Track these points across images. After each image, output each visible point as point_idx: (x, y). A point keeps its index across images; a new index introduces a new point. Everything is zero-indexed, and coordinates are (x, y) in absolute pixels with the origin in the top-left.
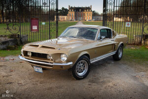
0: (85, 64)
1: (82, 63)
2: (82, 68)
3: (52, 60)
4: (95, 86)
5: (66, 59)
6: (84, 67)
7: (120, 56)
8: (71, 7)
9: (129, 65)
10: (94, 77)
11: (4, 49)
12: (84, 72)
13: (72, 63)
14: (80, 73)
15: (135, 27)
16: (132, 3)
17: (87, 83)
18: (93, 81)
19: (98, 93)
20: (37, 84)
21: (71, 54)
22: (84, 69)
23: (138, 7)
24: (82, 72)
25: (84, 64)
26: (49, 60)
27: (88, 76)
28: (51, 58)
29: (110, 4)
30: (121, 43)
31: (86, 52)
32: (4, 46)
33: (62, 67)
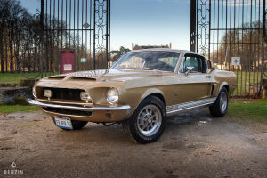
0: (156, 115)
1: (149, 110)
2: (150, 121)
3: (90, 101)
4: (174, 154)
5: (117, 98)
6: (154, 119)
7: (223, 109)
8: (137, 46)
9: (241, 124)
10: (172, 140)
11: (9, 104)
12: (154, 129)
13: (128, 107)
14: (145, 130)
15: (248, 78)
16: (241, 38)
17: (160, 149)
18: (171, 146)
19: (181, 162)
20: (60, 150)
21: (127, 90)
22: (153, 124)
23: (251, 44)
24: (150, 128)
25: (153, 114)
26: (85, 101)
27: (161, 138)
28: (89, 98)
29: (203, 25)
30: (225, 83)
31: (158, 91)
32: (11, 99)
33: (109, 114)
